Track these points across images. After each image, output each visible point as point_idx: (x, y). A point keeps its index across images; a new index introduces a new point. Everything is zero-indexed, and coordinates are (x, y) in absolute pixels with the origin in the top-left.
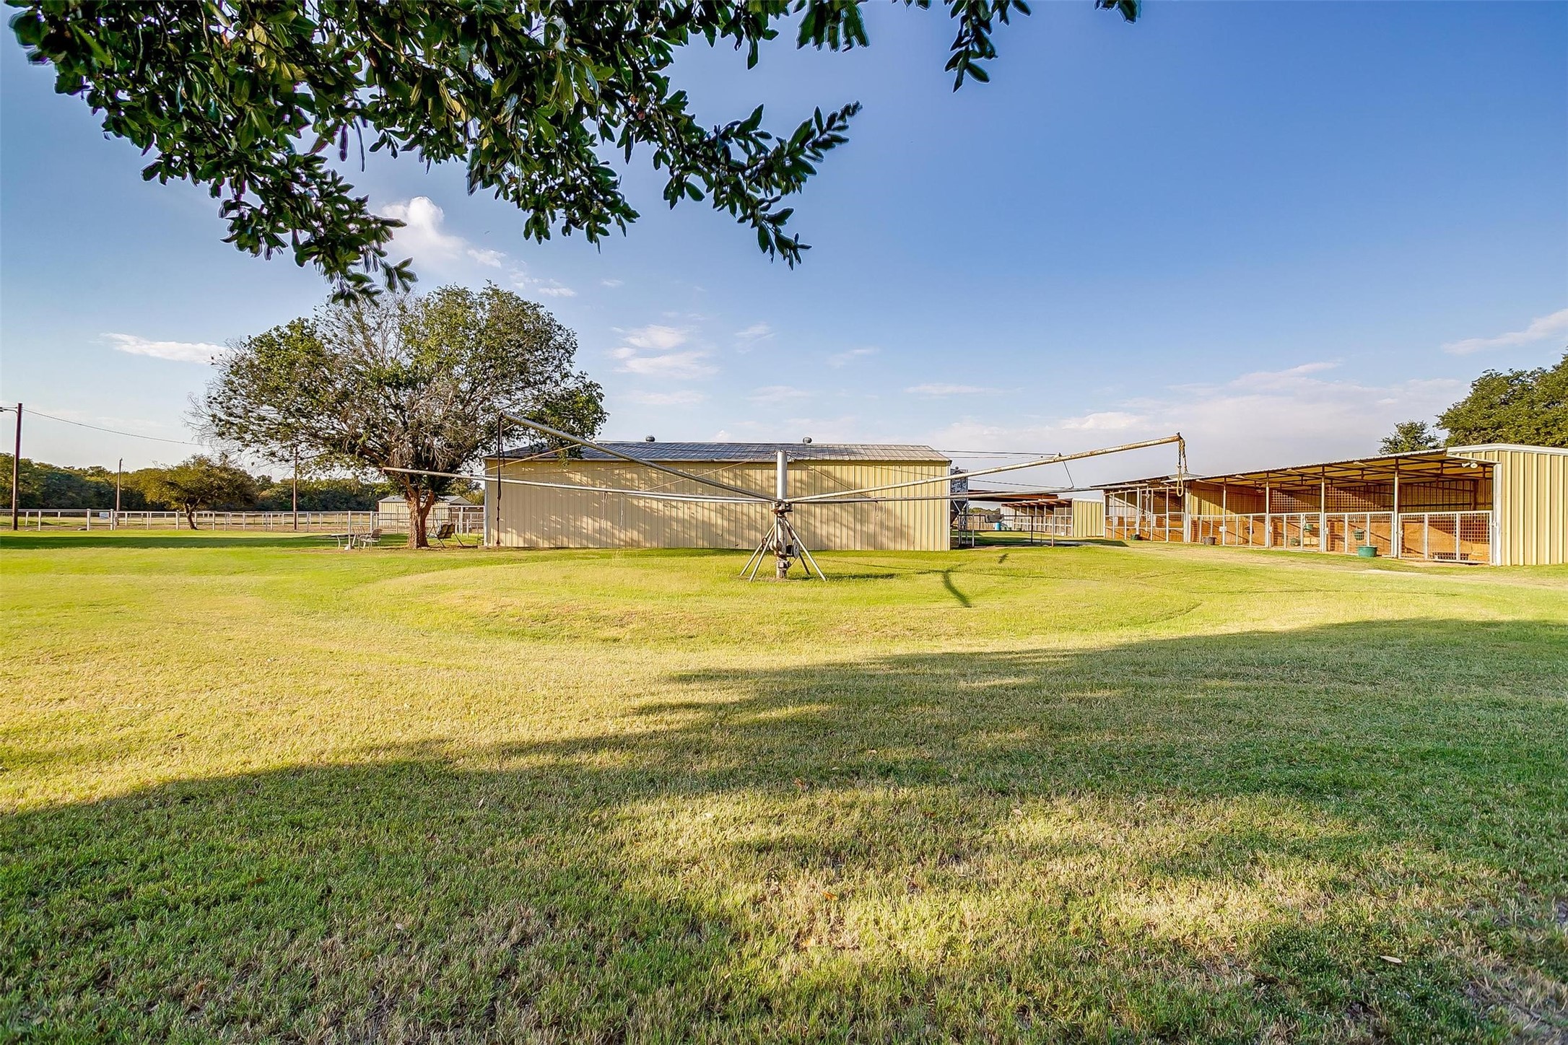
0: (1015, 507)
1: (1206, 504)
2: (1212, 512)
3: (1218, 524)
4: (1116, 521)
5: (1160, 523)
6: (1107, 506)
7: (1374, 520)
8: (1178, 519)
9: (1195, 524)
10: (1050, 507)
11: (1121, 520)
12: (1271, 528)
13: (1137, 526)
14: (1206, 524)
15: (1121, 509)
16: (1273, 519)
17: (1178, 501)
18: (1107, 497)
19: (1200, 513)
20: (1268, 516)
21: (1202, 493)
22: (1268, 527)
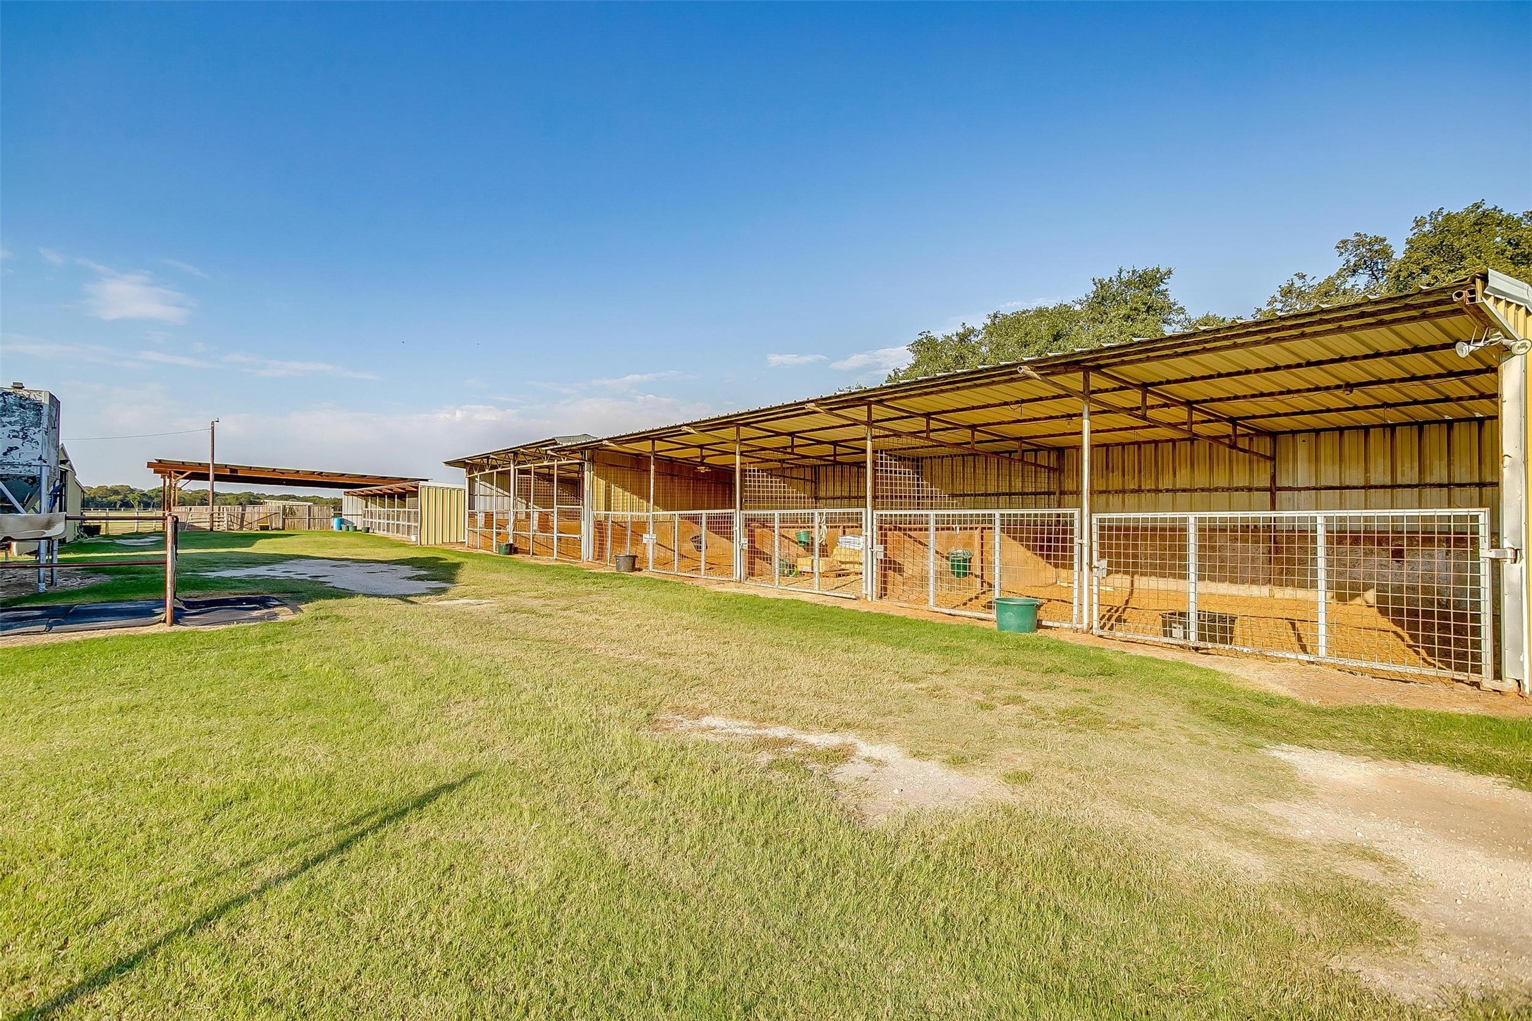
0: (365, 496)
1: (617, 491)
2: (627, 507)
3: (639, 528)
4: (481, 519)
5: (545, 526)
6: (471, 494)
7: (945, 526)
8: (575, 516)
9: (599, 526)
10: (402, 496)
11: (489, 516)
12: (745, 541)
13: (510, 528)
14: (620, 526)
15: (491, 499)
16: (749, 521)
17: (573, 485)
18: (472, 481)
19: (608, 508)
20: (738, 516)
21: (612, 471)
22: (740, 540)
